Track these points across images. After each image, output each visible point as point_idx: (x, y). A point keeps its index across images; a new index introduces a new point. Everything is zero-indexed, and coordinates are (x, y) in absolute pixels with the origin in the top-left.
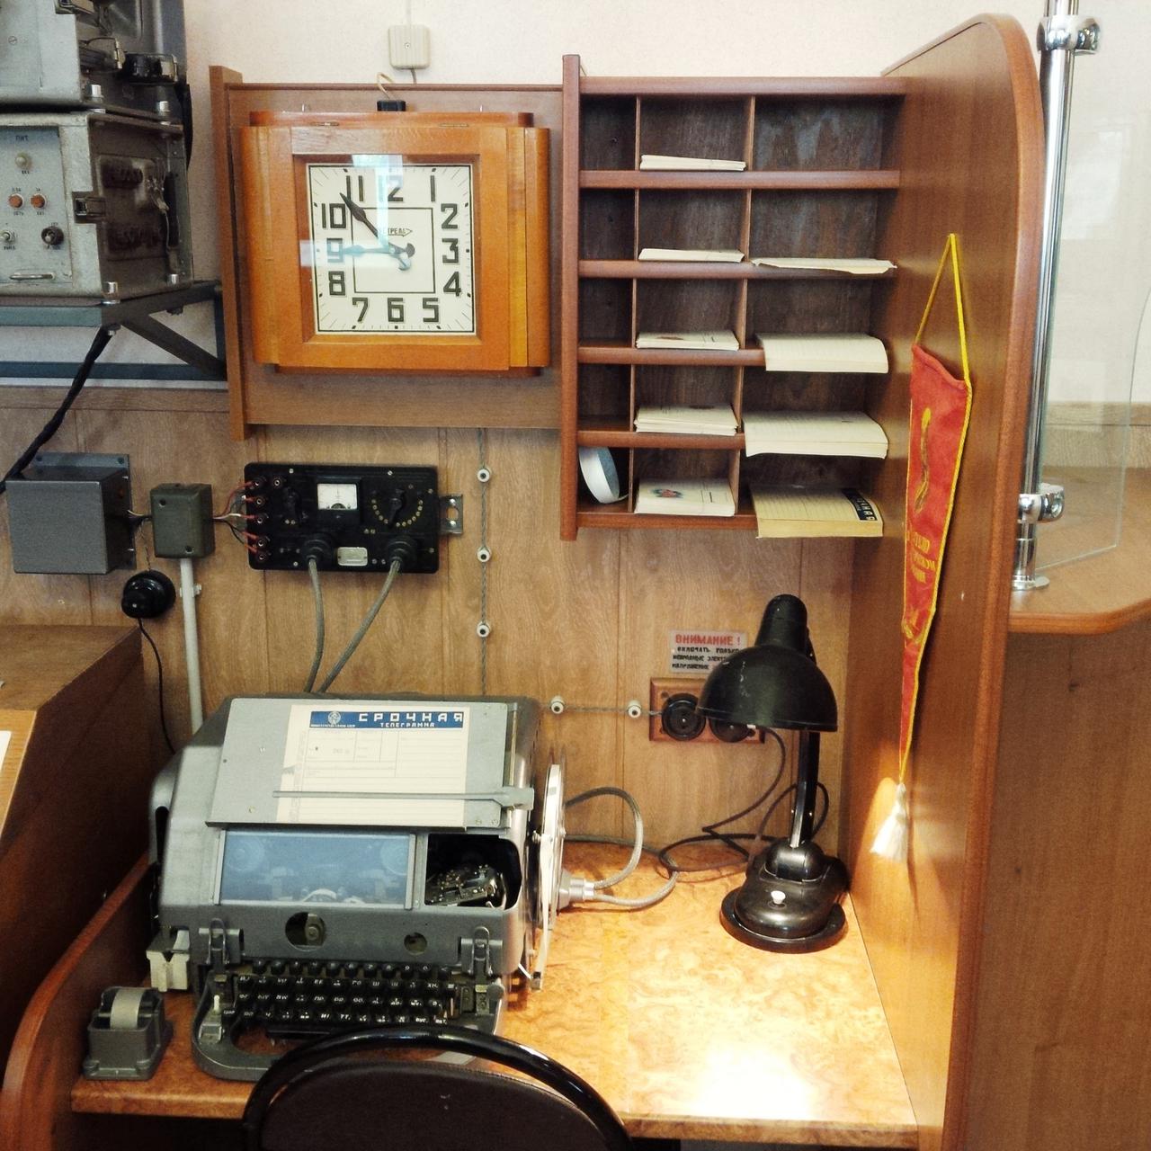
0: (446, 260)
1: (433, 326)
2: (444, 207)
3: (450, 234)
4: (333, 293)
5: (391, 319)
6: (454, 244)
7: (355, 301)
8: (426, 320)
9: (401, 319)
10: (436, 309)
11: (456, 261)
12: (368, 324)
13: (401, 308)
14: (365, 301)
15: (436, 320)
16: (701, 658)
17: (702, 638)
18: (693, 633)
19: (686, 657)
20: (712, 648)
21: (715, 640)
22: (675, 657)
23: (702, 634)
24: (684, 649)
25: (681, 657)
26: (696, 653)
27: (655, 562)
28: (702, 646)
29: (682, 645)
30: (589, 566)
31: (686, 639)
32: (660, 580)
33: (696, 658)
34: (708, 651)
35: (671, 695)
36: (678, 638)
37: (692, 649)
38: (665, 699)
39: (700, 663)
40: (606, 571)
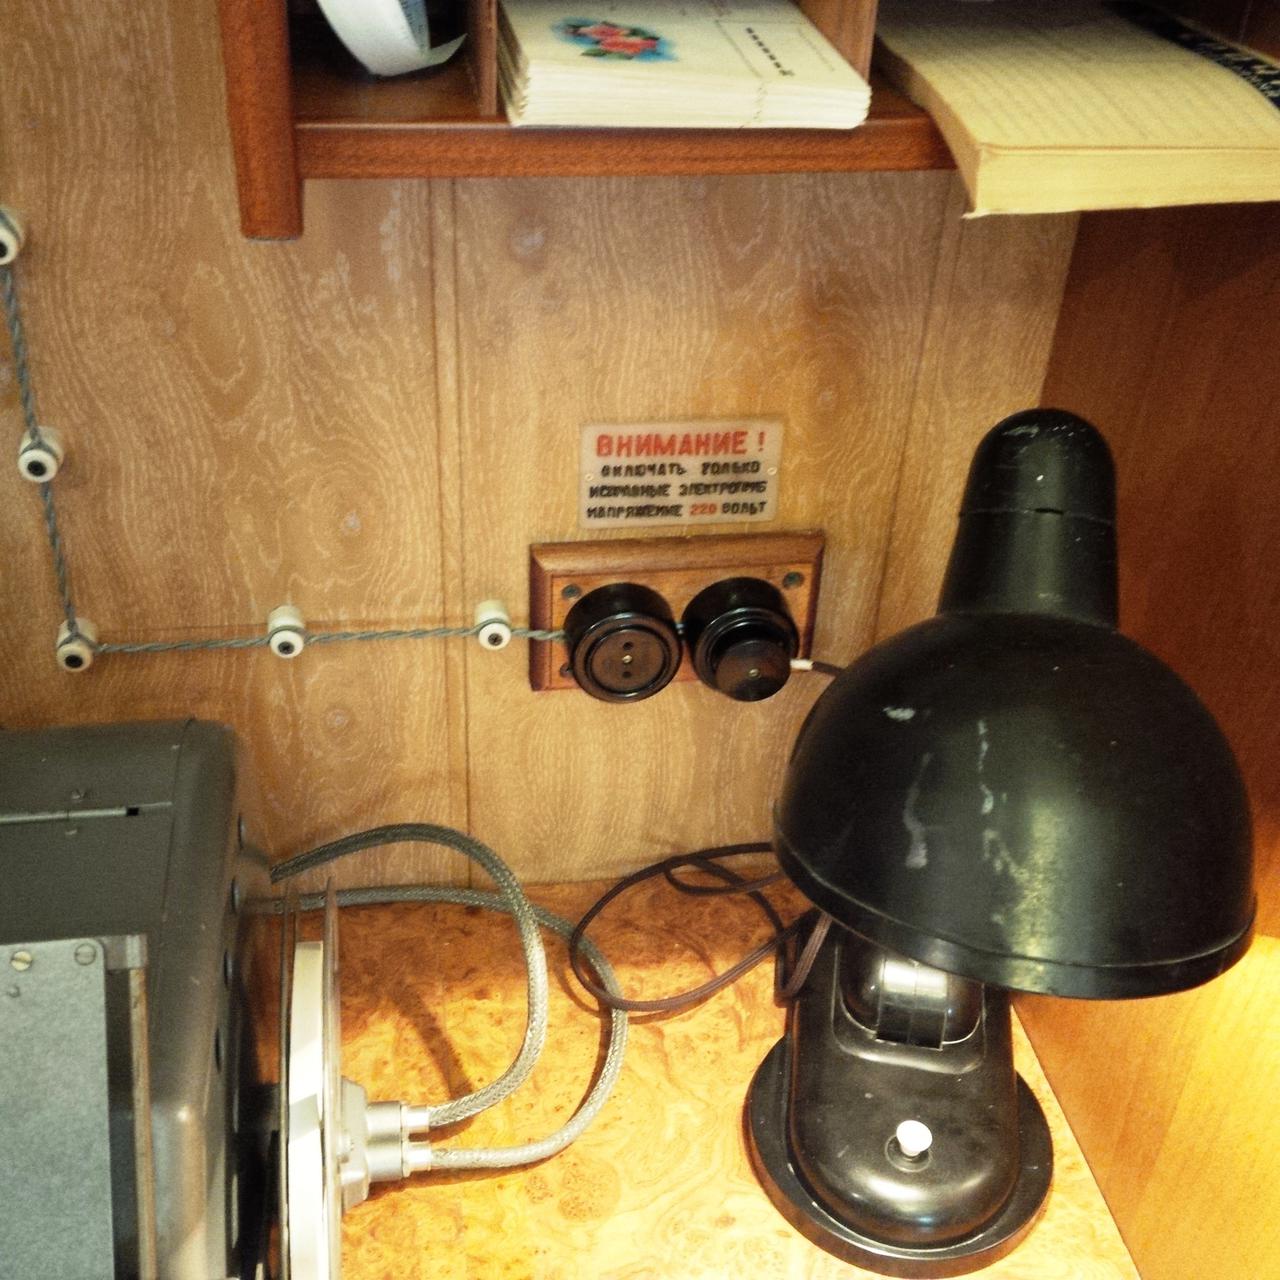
16: (663, 490)
17: (665, 440)
18: (643, 430)
19: (624, 490)
20: (692, 463)
21: (702, 443)
22: (593, 492)
23: (666, 430)
24: (617, 470)
25: (614, 491)
26: (649, 479)
27: (538, 237)
28: (667, 459)
29: (613, 461)
31: (624, 445)
32: (551, 292)
33: (649, 490)
34: (681, 471)
35: (586, 591)
36: (603, 445)
37: (638, 471)
38: (573, 600)
39: (658, 501)
40: (395, 272)
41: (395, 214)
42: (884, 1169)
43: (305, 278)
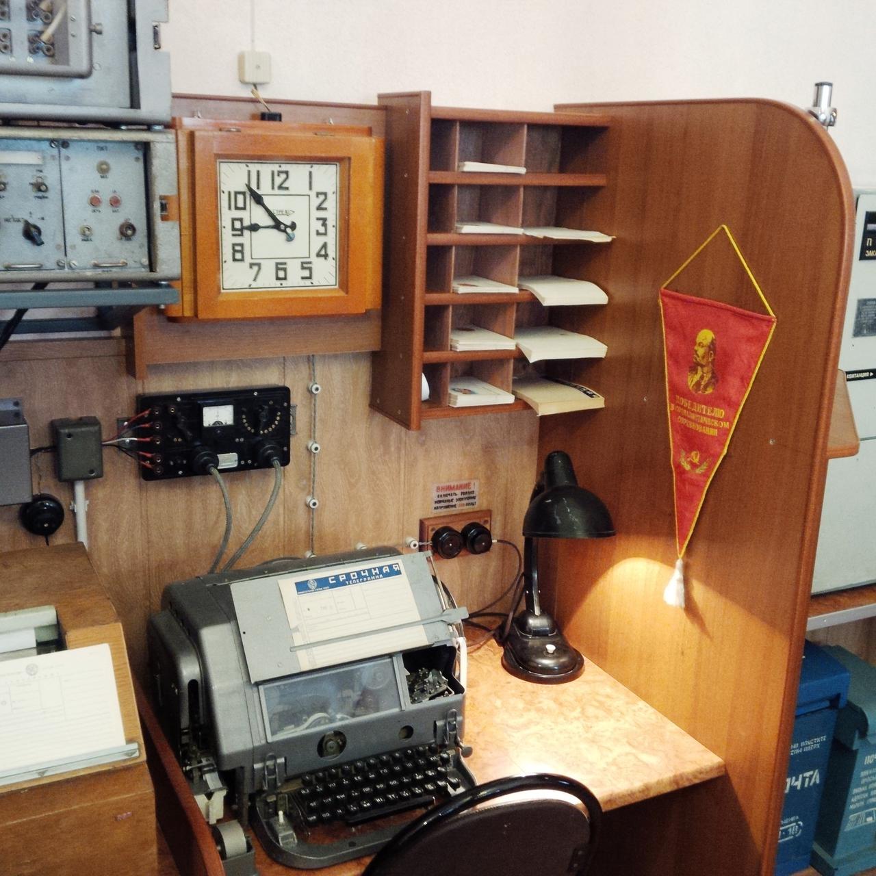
0: (318, 233)
1: (308, 282)
2: (318, 194)
3: (322, 214)
4: (235, 260)
5: (278, 278)
6: (324, 221)
7: (251, 265)
8: (303, 278)
9: (285, 278)
10: (310, 269)
11: (325, 234)
12: (259, 283)
13: (285, 270)
14: (259, 265)
15: (310, 278)
16: (452, 500)
17: (452, 486)
18: (448, 484)
19: (443, 501)
20: (458, 492)
21: (459, 487)
22: (436, 502)
23: (452, 484)
24: (441, 496)
25: (440, 502)
26: (449, 498)
27: (424, 438)
28: (453, 492)
29: (440, 493)
30: (381, 446)
31: (443, 488)
32: (426, 451)
33: (449, 501)
34: (456, 495)
35: (437, 529)
36: (438, 489)
37: (446, 495)
38: (434, 532)
39: (451, 504)
40: (393, 449)
41: (394, 435)
42: (544, 657)
43: (373, 451)
